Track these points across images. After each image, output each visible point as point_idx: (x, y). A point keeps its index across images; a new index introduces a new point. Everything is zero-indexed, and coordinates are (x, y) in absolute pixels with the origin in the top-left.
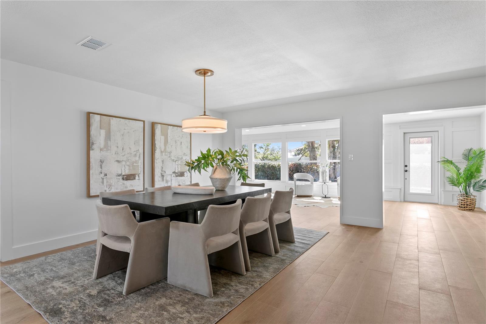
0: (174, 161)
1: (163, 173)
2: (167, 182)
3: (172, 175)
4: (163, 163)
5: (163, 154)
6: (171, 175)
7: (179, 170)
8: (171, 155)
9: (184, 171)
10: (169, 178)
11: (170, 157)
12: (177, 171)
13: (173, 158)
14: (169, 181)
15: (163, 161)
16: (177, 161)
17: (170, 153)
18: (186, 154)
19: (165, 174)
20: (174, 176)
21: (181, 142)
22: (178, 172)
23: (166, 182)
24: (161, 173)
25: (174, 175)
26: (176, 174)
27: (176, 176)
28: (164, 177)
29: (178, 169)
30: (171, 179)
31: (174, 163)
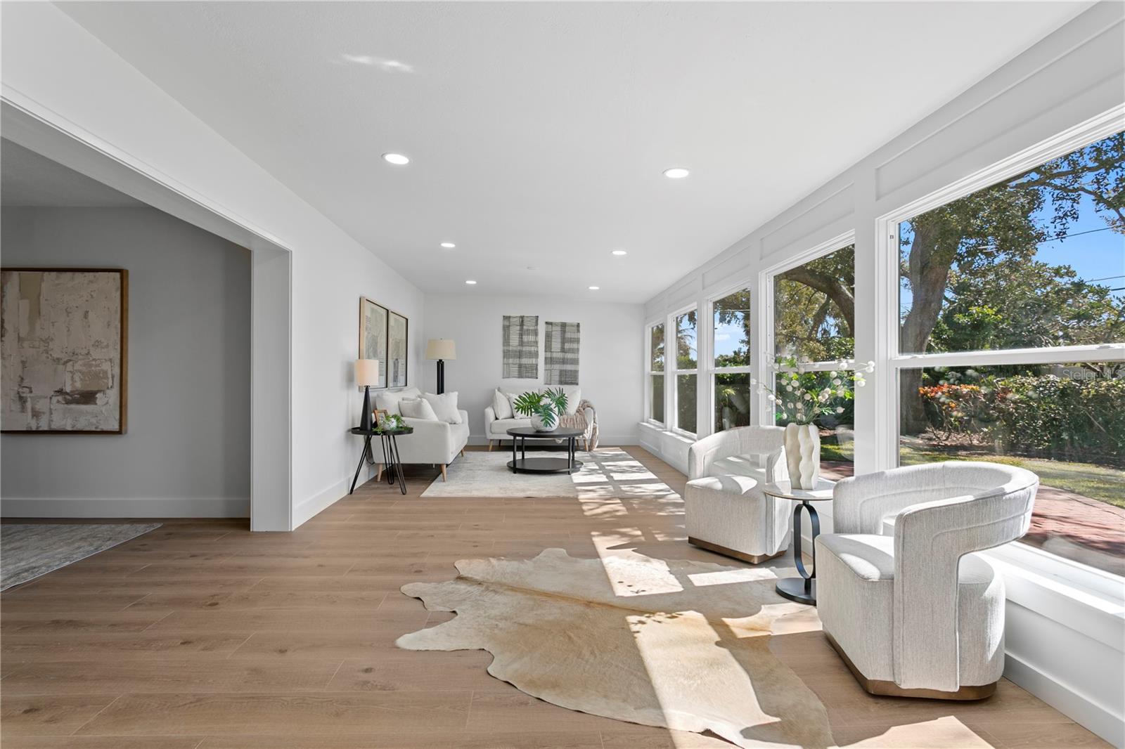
0: (62, 362)
1: (23, 393)
2: (36, 414)
3: (55, 399)
4: (24, 367)
5: (26, 344)
6: (51, 398)
7: (78, 385)
8: (51, 346)
9: (95, 389)
10: (42, 405)
11: (47, 353)
12: (68, 389)
13: (55, 356)
14: (44, 413)
15: (23, 362)
16: (71, 363)
17: (47, 341)
18: (105, 344)
19: (32, 395)
20: (58, 402)
21: (87, 312)
22: (71, 392)
23: (33, 416)
24: (18, 393)
25: (60, 398)
26: (68, 397)
27: (68, 402)
28: (25, 402)
29: (72, 384)
30: (51, 409)
31: (61, 367)
